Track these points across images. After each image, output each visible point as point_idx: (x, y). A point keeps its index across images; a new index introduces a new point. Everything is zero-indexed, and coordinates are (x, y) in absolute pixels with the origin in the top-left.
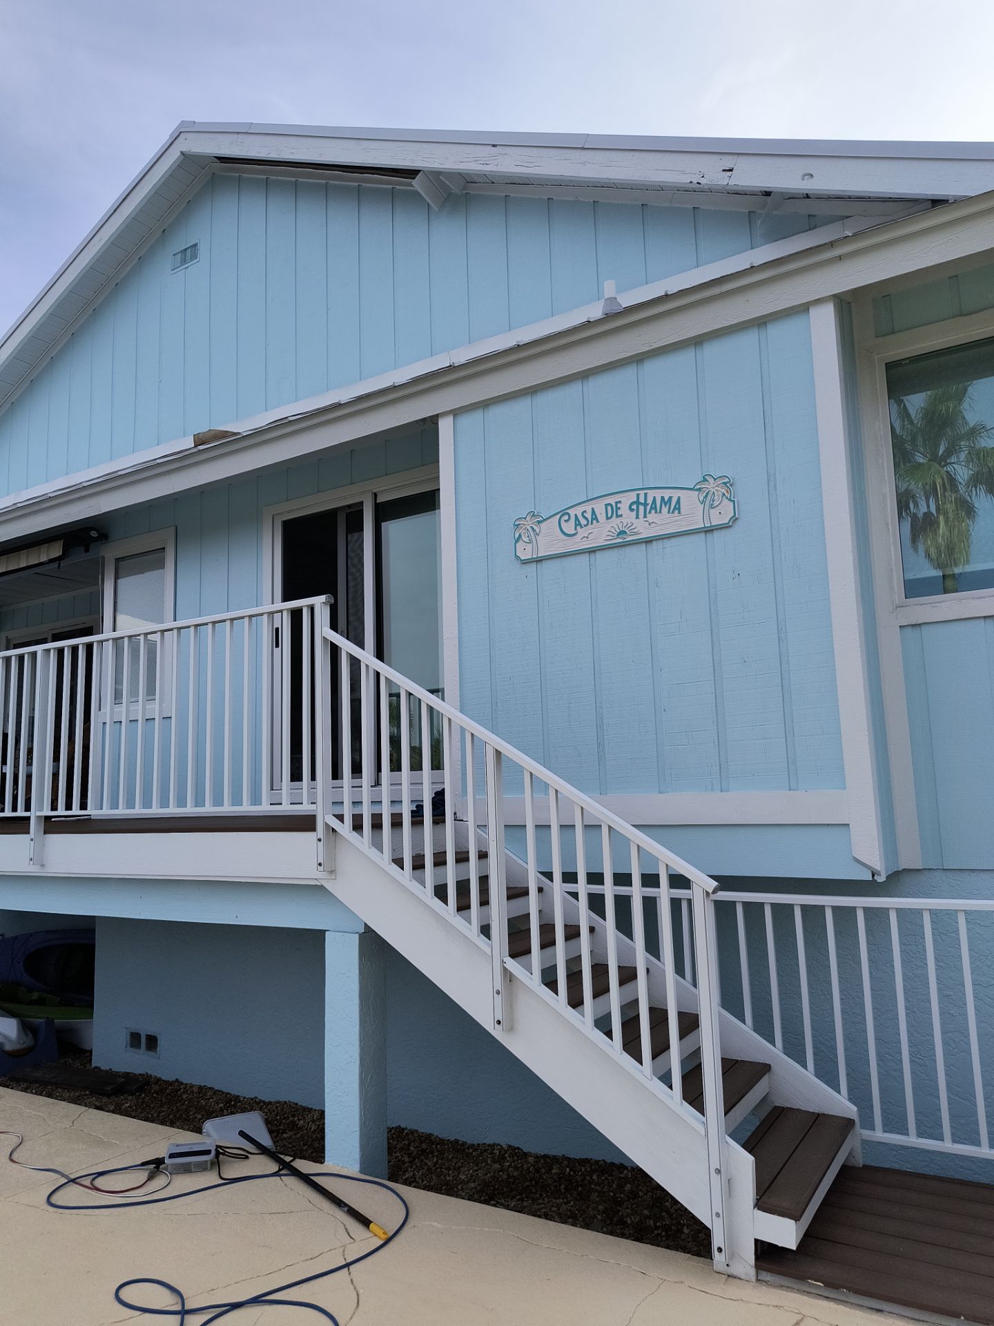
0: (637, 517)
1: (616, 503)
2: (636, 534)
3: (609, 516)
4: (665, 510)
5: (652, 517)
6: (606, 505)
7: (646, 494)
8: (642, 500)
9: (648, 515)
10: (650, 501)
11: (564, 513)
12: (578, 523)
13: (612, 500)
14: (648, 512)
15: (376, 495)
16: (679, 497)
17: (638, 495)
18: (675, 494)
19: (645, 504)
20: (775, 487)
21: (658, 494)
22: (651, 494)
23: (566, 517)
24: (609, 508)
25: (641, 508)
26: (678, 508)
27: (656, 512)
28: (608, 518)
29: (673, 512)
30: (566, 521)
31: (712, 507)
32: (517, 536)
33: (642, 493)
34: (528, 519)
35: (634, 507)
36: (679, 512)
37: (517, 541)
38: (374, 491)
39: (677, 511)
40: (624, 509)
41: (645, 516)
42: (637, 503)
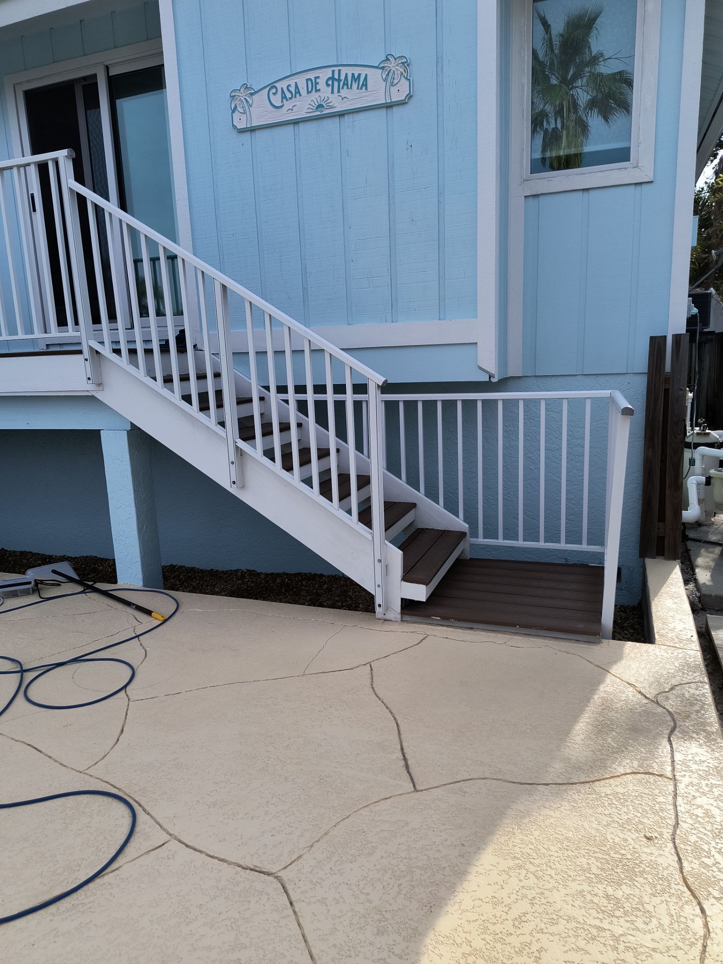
0: (332, 92)
1: (316, 78)
2: (332, 107)
3: (310, 90)
4: (355, 86)
5: (344, 92)
6: (307, 80)
7: (339, 71)
8: (336, 76)
9: (341, 91)
10: (343, 77)
11: (272, 86)
12: (284, 97)
13: (312, 75)
14: (341, 88)
15: (107, 68)
16: (366, 75)
17: (333, 71)
18: (363, 72)
19: (339, 80)
20: (442, 69)
21: (349, 71)
22: (344, 71)
23: (274, 91)
24: (310, 83)
25: (336, 84)
26: (365, 85)
27: (348, 88)
28: (308, 92)
29: (361, 88)
30: (274, 94)
31: (392, 85)
32: (233, 106)
33: (336, 69)
34: (242, 91)
35: (330, 82)
36: (366, 89)
37: (233, 111)
38: (106, 63)
39: (364, 88)
40: (322, 85)
41: (339, 92)
42: (332, 78)
